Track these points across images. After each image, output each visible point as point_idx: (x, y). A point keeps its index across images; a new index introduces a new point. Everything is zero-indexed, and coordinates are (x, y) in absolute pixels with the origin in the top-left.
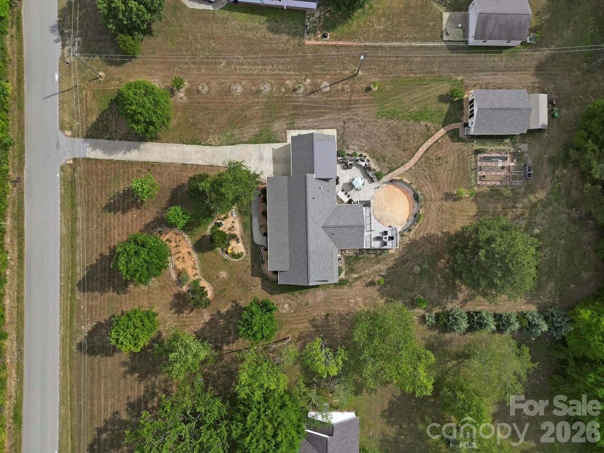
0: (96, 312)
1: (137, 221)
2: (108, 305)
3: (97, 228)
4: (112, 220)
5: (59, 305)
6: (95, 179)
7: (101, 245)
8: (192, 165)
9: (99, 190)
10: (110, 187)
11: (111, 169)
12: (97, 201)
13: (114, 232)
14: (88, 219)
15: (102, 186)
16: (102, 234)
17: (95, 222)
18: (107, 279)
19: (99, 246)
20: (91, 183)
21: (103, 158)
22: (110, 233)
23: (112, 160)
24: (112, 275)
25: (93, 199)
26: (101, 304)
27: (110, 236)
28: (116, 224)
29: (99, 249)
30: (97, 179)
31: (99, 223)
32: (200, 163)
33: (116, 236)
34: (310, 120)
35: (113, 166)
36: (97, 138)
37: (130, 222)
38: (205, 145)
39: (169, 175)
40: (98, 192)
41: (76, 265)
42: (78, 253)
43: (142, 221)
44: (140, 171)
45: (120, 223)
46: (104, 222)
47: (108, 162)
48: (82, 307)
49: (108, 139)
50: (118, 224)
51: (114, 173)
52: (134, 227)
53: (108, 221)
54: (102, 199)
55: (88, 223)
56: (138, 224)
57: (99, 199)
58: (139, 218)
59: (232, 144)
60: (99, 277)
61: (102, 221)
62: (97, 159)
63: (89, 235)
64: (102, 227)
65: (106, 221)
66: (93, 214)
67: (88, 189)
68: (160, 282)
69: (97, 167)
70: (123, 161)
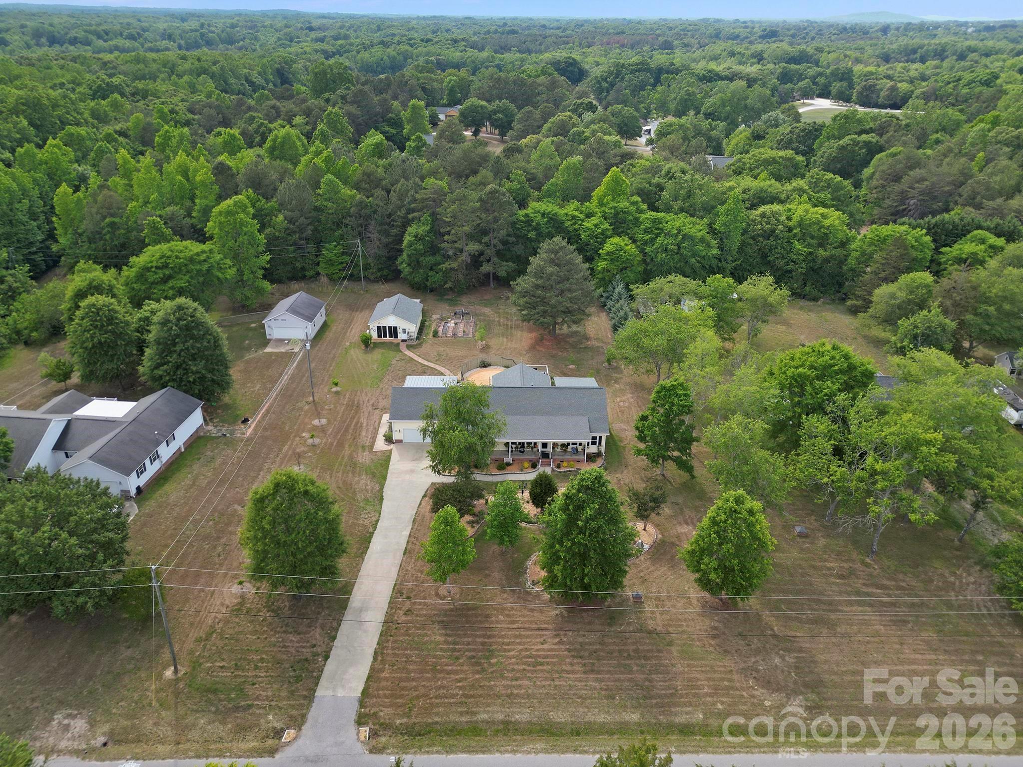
0: (723, 679)
1: (513, 615)
2: (703, 659)
3: (530, 679)
4: (512, 653)
5: (728, 756)
6: (414, 684)
7: (568, 672)
8: (408, 542)
9: (439, 676)
10: (435, 657)
11: (395, 655)
12: (466, 679)
13: (538, 650)
14: (508, 696)
15: (432, 670)
16: (542, 671)
17: (514, 683)
18: (643, 661)
19: (571, 676)
20: (422, 691)
21: (368, 668)
22: (539, 656)
23: (376, 653)
24: (632, 654)
25: (460, 688)
26: (703, 671)
27: (546, 657)
28: (521, 647)
29: (578, 676)
30: (413, 680)
31: (517, 675)
32: (407, 533)
33: (546, 646)
34: (364, 433)
35: (390, 652)
36: (319, 678)
37: (515, 626)
38: (375, 528)
39: (422, 572)
40: (443, 678)
41: (621, 723)
42: (590, 717)
43: (513, 608)
44: (409, 610)
45: (518, 641)
46: (516, 667)
47: (380, 658)
48: (720, 706)
49: (327, 657)
50: (520, 644)
51: (406, 649)
52: (526, 619)
53: (513, 660)
54: (462, 671)
55: (517, 695)
56: (519, 614)
57: (462, 676)
58: (507, 612)
59: (382, 499)
60: (643, 676)
61: (513, 670)
62: (368, 678)
63: (547, 694)
64: (528, 671)
65: (513, 664)
66: (495, 685)
67: (436, 698)
68: (634, 584)
69: (386, 679)
70: (381, 635)
